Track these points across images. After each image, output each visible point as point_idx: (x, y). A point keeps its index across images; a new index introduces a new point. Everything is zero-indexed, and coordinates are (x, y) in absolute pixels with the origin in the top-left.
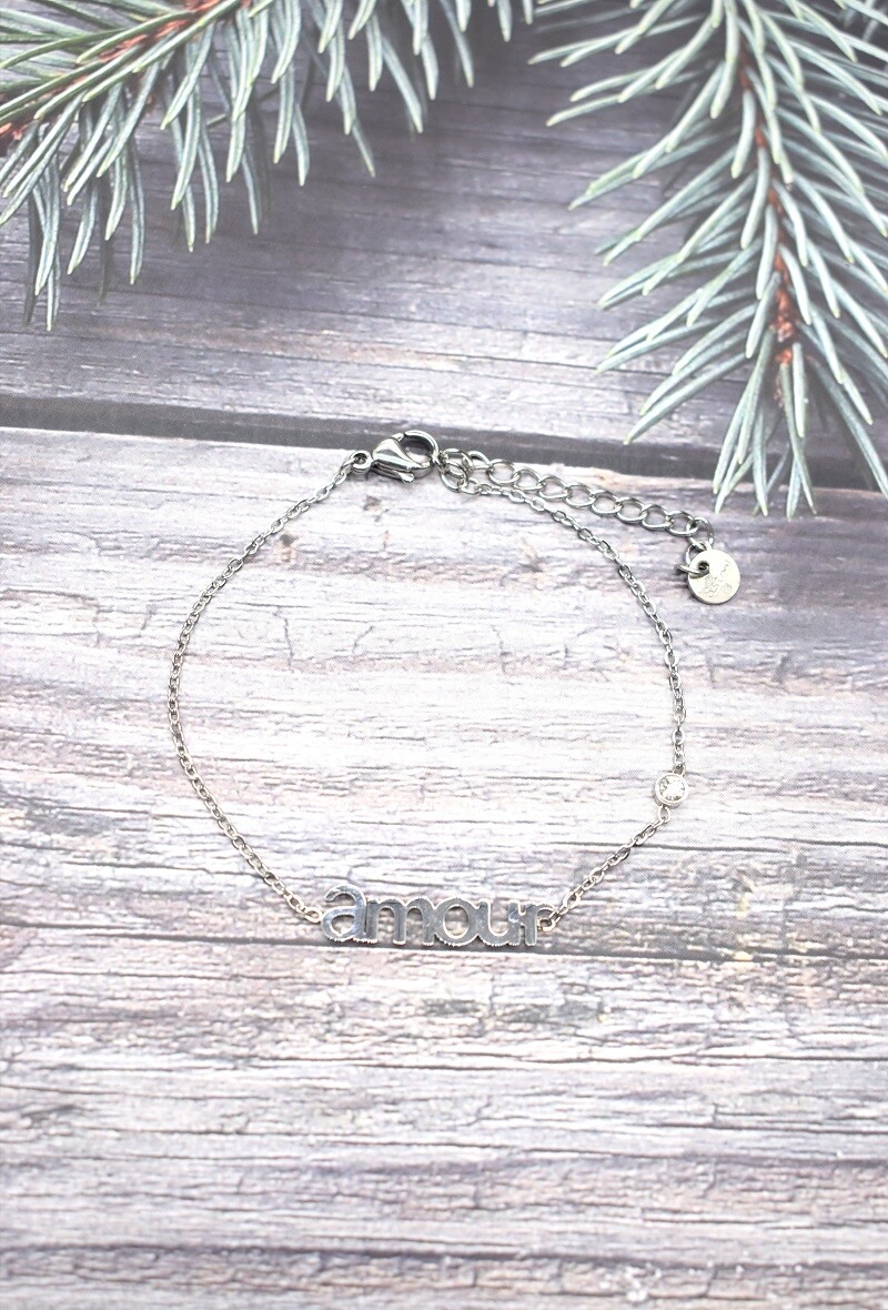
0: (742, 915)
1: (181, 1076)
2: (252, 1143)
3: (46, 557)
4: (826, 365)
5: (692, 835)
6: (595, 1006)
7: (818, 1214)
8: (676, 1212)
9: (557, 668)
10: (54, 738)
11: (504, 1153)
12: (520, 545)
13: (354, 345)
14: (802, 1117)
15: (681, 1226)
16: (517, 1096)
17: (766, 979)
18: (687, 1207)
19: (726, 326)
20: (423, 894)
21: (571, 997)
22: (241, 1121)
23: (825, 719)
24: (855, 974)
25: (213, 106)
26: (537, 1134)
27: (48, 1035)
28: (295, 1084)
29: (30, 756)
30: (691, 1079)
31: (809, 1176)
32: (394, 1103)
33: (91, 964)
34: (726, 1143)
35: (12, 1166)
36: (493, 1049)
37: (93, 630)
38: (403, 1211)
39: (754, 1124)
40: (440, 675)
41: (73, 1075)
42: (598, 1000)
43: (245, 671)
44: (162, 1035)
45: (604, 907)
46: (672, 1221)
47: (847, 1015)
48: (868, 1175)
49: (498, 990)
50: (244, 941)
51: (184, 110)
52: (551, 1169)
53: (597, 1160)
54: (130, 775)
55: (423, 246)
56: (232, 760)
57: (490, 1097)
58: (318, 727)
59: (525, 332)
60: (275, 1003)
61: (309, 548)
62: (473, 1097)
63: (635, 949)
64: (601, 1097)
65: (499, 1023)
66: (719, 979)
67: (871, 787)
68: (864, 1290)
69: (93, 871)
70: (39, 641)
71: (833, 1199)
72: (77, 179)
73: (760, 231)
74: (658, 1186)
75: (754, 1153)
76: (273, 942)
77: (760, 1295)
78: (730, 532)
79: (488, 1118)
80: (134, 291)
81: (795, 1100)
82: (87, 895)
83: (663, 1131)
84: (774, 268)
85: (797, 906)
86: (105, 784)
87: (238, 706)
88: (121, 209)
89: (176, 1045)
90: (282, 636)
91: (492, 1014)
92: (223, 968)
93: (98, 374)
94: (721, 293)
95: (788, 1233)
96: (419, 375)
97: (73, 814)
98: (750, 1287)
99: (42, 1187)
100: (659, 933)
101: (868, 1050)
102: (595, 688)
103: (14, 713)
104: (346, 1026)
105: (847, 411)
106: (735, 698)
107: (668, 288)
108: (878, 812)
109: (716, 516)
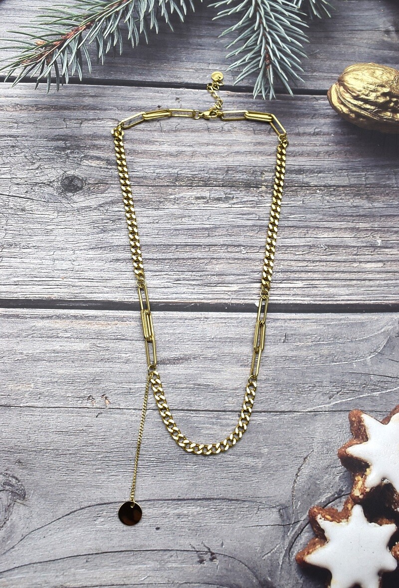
0: (263, 179)
1: (144, 213)
2: (160, 225)
3: (106, 111)
4: (277, 69)
5: (251, 164)
6: (232, 197)
7: (282, 236)
8: (251, 236)
9: (220, 131)
11: (214, 225)
13: (171, 67)
15: (252, 239)
16: (216, 215)
17: (269, 191)
18: (254, 235)
19: (254, 61)
20: (194, 176)
21: (227, 195)
22: (158, 220)
24: (288, 190)
25: (136, 17)
26: (221, 222)
27: (114, 206)
28: (168, 213)
29: (106, 151)
30: (253, 211)
31: (279, 229)
32: (190, 216)
34: (261, 223)
35: (109, 230)
36: (211, 206)
38: (193, 237)
40: (195, 133)
41: (121, 213)
44: (139, 205)
45: (233, 178)
46: (250, 238)
48: (292, 229)
49: (211, 194)
50: (156, 186)
51: (129, 18)
52: (224, 228)
53: (234, 227)
55: (185, 46)
56: (150, 151)
57: (210, 215)
58: (169, 144)
59: (209, 64)
60: (163, 198)
61: (164, 108)
62: (207, 215)
63: (240, 186)
64: (234, 215)
65: (211, 201)
66: (258, 191)
68: (292, 250)
70: (106, 128)
72: (106, 33)
73: (261, 41)
74: (247, 231)
76: (162, 186)
78: (257, 104)
79: (210, 219)
80: (121, 56)
83: (248, 221)
84: (265, 49)
87: (151, 140)
88: (117, 39)
90: (159, 126)
92: (151, 191)
93: (114, 74)
94: (253, 54)
96: (186, 73)
99: (116, 234)
100: (245, 183)
101: (291, 205)
102: (229, 135)
103: (102, 142)
104: (178, 202)
105: (282, 78)
106: (260, 136)
107: (241, 54)
108: (292, 158)
109: (254, 100)
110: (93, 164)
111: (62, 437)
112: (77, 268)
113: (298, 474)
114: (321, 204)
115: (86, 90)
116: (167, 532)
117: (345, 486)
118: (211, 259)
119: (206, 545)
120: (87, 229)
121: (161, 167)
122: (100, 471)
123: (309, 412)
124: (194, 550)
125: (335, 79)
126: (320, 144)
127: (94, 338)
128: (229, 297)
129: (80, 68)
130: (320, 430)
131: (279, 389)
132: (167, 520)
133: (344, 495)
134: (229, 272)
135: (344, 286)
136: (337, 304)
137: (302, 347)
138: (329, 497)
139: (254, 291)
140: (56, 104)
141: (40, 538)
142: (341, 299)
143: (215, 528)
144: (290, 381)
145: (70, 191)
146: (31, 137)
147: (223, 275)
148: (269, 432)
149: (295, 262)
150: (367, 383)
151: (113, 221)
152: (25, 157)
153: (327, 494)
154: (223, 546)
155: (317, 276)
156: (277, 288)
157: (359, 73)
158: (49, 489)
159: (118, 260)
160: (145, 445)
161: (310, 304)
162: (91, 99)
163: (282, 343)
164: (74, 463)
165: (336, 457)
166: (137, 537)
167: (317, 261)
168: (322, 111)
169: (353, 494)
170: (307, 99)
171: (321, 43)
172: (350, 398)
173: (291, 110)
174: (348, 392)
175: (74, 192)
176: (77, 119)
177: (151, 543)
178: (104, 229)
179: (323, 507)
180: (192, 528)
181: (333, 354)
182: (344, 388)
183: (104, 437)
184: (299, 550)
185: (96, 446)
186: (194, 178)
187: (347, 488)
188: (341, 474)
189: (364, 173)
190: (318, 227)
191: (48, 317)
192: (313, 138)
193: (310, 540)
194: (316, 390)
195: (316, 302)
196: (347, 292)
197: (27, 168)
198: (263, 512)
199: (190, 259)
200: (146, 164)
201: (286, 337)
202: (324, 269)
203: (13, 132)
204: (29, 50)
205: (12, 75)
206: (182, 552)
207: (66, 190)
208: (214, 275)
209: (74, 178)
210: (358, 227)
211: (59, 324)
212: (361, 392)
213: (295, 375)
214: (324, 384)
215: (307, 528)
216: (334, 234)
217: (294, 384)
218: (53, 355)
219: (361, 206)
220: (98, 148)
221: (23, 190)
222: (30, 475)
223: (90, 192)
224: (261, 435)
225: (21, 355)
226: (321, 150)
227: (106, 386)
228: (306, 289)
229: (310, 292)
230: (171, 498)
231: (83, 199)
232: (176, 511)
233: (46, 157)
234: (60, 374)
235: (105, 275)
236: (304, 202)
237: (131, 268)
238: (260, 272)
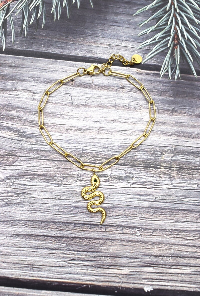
0: (162, 159)
1: (47, 187)
2: (61, 201)
3: (23, 82)
4: (184, 49)
5: (153, 143)
6: (132, 177)
7: (175, 220)
8: (147, 218)
9: (127, 108)
10: (24, 119)
11: (112, 205)
12: (120, 83)
13: (88, 42)
14: (173, 200)
15: (147, 221)
16: (115, 194)
17: (167, 173)
18: (149, 217)
19: (164, 41)
20: (98, 153)
21: (127, 175)
22: (59, 197)
23: (181, 121)
24: (185, 172)
26: (119, 201)
27: (21, 178)
28: (70, 190)
29: (19, 122)
30: (151, 192)
31: (174, 212)
33: (30, 164)
34: (157, 205)
35: (13, 204)
36: (111, 184)
37: (32, 97)
38: (91, 216)
39: (163, 201)
40: (103, 109)
41: (26, 186)
42: (133, 175)
43: (63, 106)
44: (44, 179)
45: (134, 157)
46: (145, 220)
47: (183, 180)
48: (185, 212)
49: (112, 173)
50: (61, 161)
52: (122, 209)
53: (131, 207)
55: (102, 22)
56: (60, 124)
57: (110, 194)
58: (78, 118)
59: (123, 40)
60: (67, 173)
61: (77, 82)
62: (106, 194)
63: (140, 165)
64: (132, 195)
65: (112, 179)
66: (157, 172)
67: (190, 135)
68: (184, 235)
69: (31, 146)
70: (21, 99)
71: (178, 217)
72: (32, 6)
73: (172, 22)
74: (143, 213)
75: (163, 207)
77: (163, 235)
78: (163, 82)
79: (109, 198)
80: (43, 29)
81: (172, 197)
82: (29, 150)
83: (145, 202)
84: (174, 30)
85: (174, 158)
86: (34, 128)
87: (61, 114)
88: (41, 12)
89: (46, 181)
90: (71, 100)
91: (111, 177)
92: (56, 166)
93: (35, 45)
94: (163, 34)
95: (169, 223)
96: (101, 48)
97: (27, 134)
98: (161, 234)
99: (19, 208)
100: (146, 162)
101: (187, 187)
102: (134, 113)
103: (16, 113)
105: (188, 59)
106: (163, 116)
107: (152, 32)
108: (191, 140)
109: (161, 79)
110: (5, 135)
115: (7, 60)
118: (106, 239)
121: (68, 141)
128: (119, 280)
129: (4, 38)
134: (122, 254)
139: (144, 275)
147: (116, 257)
149: (186, 247)
151: (18, 195)
156: (166, 273)
159: (18, 235)
162: (11, 69)
173: (194, 91)
178: (8, 202)
186: (98, 155)
199: (87, 238)
208: (108, 257)
220: (11, 119)
228: (193, 276)
229: (197, 279)
235: (4, 250)
236: (199, 185)
237: (30, 245)
238: (152, 255)
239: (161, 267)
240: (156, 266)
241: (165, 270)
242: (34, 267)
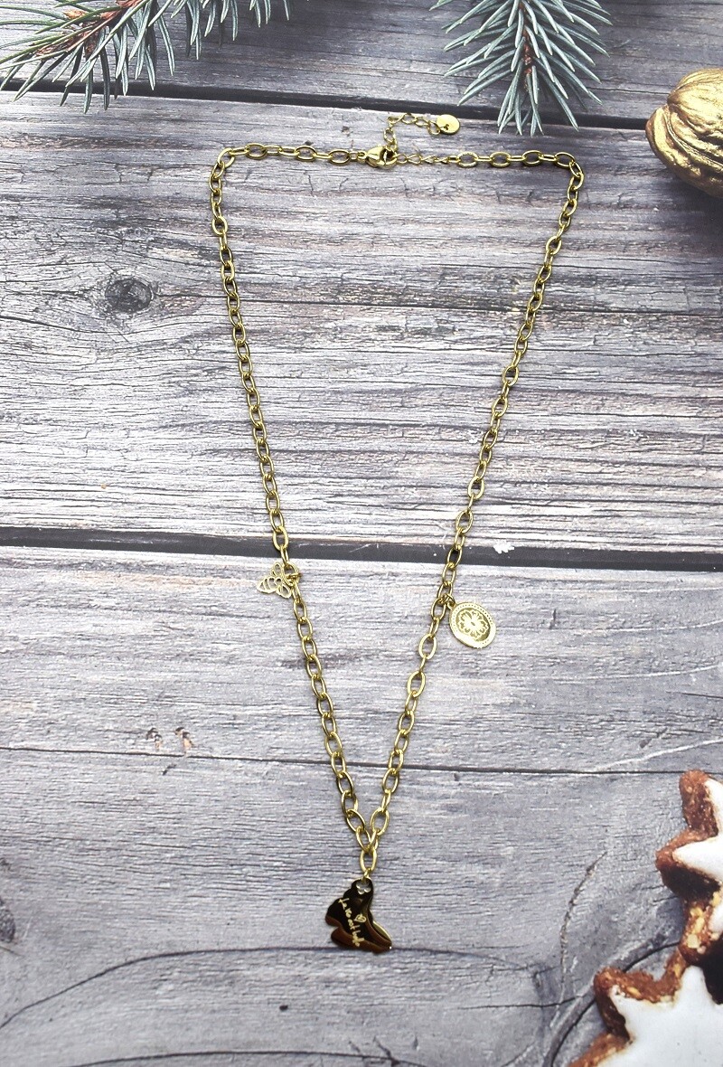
0: (515, 293)
2: (304, 381)
3: (202, 151)
4: (548, 75)
5: (492, 262)
6: (451, 328)
7: (551, 410)
9: (430, 195)
11: (414, 385)
12: (412, 145)
13: (334, 66)
14: (543, 373)
16: (419, 363)
19: (501, 58)
20: (374, 284)
21: (441, 325)
22: (299, 372)
23: (549, 217)
24: (565, 317)
26: (428, 378)
27: (213, 340)
28: (322, 359)
29: (199, 230)
30: (494, 358)
31: (546, 396)
32: (365, 366)
35: (200, 390)
36: (408, 345)
38: (371, 408)
40: (378, 198)
41: (225, 355)
42: (453, 326)
43: (292, 196)
44: (262, 339)
45: (454, 290)
47: (562, 333)
48: (572, 396)
49: (409, 322)
50: (298, 302)
52: (434, 392)
53: (454, 388)
54: (244, 237)
55: (364, 25)
56: (288, 231)
57: (407, 363)
58: (326, 218)
59: (411, 61)
60: (311, 327)
61: (318, 147)
62: (399, 363)
63: (468, 306)
64: (455, 364)
65: (410, 335)
66: (505, 318)
68: (571, 440)
70: (200, 184)
71: (557, 405)
73: (516, 20)
74: (481, 399)
75: (522, 386)
76: (309, 303)
77: (526, 441)
78: (506, 142)
79: (406, 372)
80: (235, 43)
81: (540, 367)
83: (483, 377)
84: (522, 35)
87: (290, 210)
88: (227, 10)
89: (268, 343)
90: (308, 182)
91: (406, 331)
92: (288, 313)
93: (220, 77)
94: (498, 45)
95: (538, 417)
96: (366, 78)
98: (522, 439)
99: (213, 399)
100: (479, 300)
101: (571, 347)
102: (448, 203)
103: (191, 213)
104: (343, 335)
105: (557, 94)
106: (510, 208)
107: (475, 43)
108: (574, 253)
109: (499, 135)
110: (171, 257)
111: (90, 814)
112: (133, 466)
113: (575, 902)
114: (631, 347)
115: (162, 109)
116: (303, 1016)
117: (670, 927)
118: (407, 453)
119: (383, 1044)
120: (157, 387)
121: (309, 264)
122: (168, 885)
123: (600, 773)
124: (356, 1053)
125: (662, 99)
126: (630, 227)
127: (164, 611)
128: (441, 532)
129: (151, 65)
130: (621, 810)
131: (540, 724)
132: (304, 991)
133: (667, 946)
134: (441, 481)
135: (675, 516)
136: (661, 552)
137: (587, 639)
138: (636, 951)
139: (492, 520)
140: (101, 134)
141: (43, 1023)
142: (668, 542)
143: (402, 1010)
144: (562, 709)
145: (125, 309)
146: (49, 200)
147: (430, 487)
148: (517, 813)
149: (577, 463)
150: (717, 716)
151: (210, 372)
152: (36, 239)
153: (631, 943)
154: (418, 1048)
155: (620, 493)
156: (540, 516)
157: (710, 87)
158: (63, 921)
159: (216, 451)
160: (263, 833)
161: (606, 550)
162: (172, 126)
163: (548, 631)
164: (114, 869)
165: (653, 867)
166: (240, 1023)
167: (621, 463)
168: (635, 162)
169: (685, 943)
170: (606, 136)
171: (636, 27)
172: (683, 745)
174: (679, 733)
175: (132, 312)
176: (143, 166)
177: (269, 1037)
178: (190, 388)
179: (624, 969)
180: (356, 1009)
181: (650, 654)
182: (672, 725)
183: (179, 816)
184: (572, 1058)
185: (161, 834)
186: (375, 288)
187: (674, 931)
188: (662, 902)
189: (718, 288)
190: (623, 394)
191: (71, 566)
192: (615, 214)
193: (595, 1039)
194: (614, 729)
195: (618, 548)
196: (682, 528)
197: (39, 261)
198: (501, 979)
199: (364, 452)
200: (279, 258)
201: (555, 617)
202: (634, 479)
203: (14, 188)
204: (51, 27)
205: (17, 76)
206: (332, 1059)
207: (115, 307)
208: (412, 486)
209: (133, 283)
210: (704, 396)
211: (93, 581)
212: (707, 735)
213: (573, 696)
214: (631, 717)
215: (591, 1014)
216: (657, 410)
217: (569, 715)
218: (78, 643)
219: (711, 355)
220: (182, 224)
221: (28, 305)
222: (25, 891)
223: (163, 312)
224: (500, 819)
225: (13, 642)
226: (633, 239)
227: (185, 711)
228: (597, 519)
229: (606, 526)
230: (312, 946)
231: (149, 326)
232: (323, 973)
233: (78, 240)
234: (91, 684)
235: (190, 482)
236: (598, 342)
237: (243, 469)
238: (506, 482)
239: (528, 504)
240: (517, 502)
241: (536, 511)
242: (256, 514)
